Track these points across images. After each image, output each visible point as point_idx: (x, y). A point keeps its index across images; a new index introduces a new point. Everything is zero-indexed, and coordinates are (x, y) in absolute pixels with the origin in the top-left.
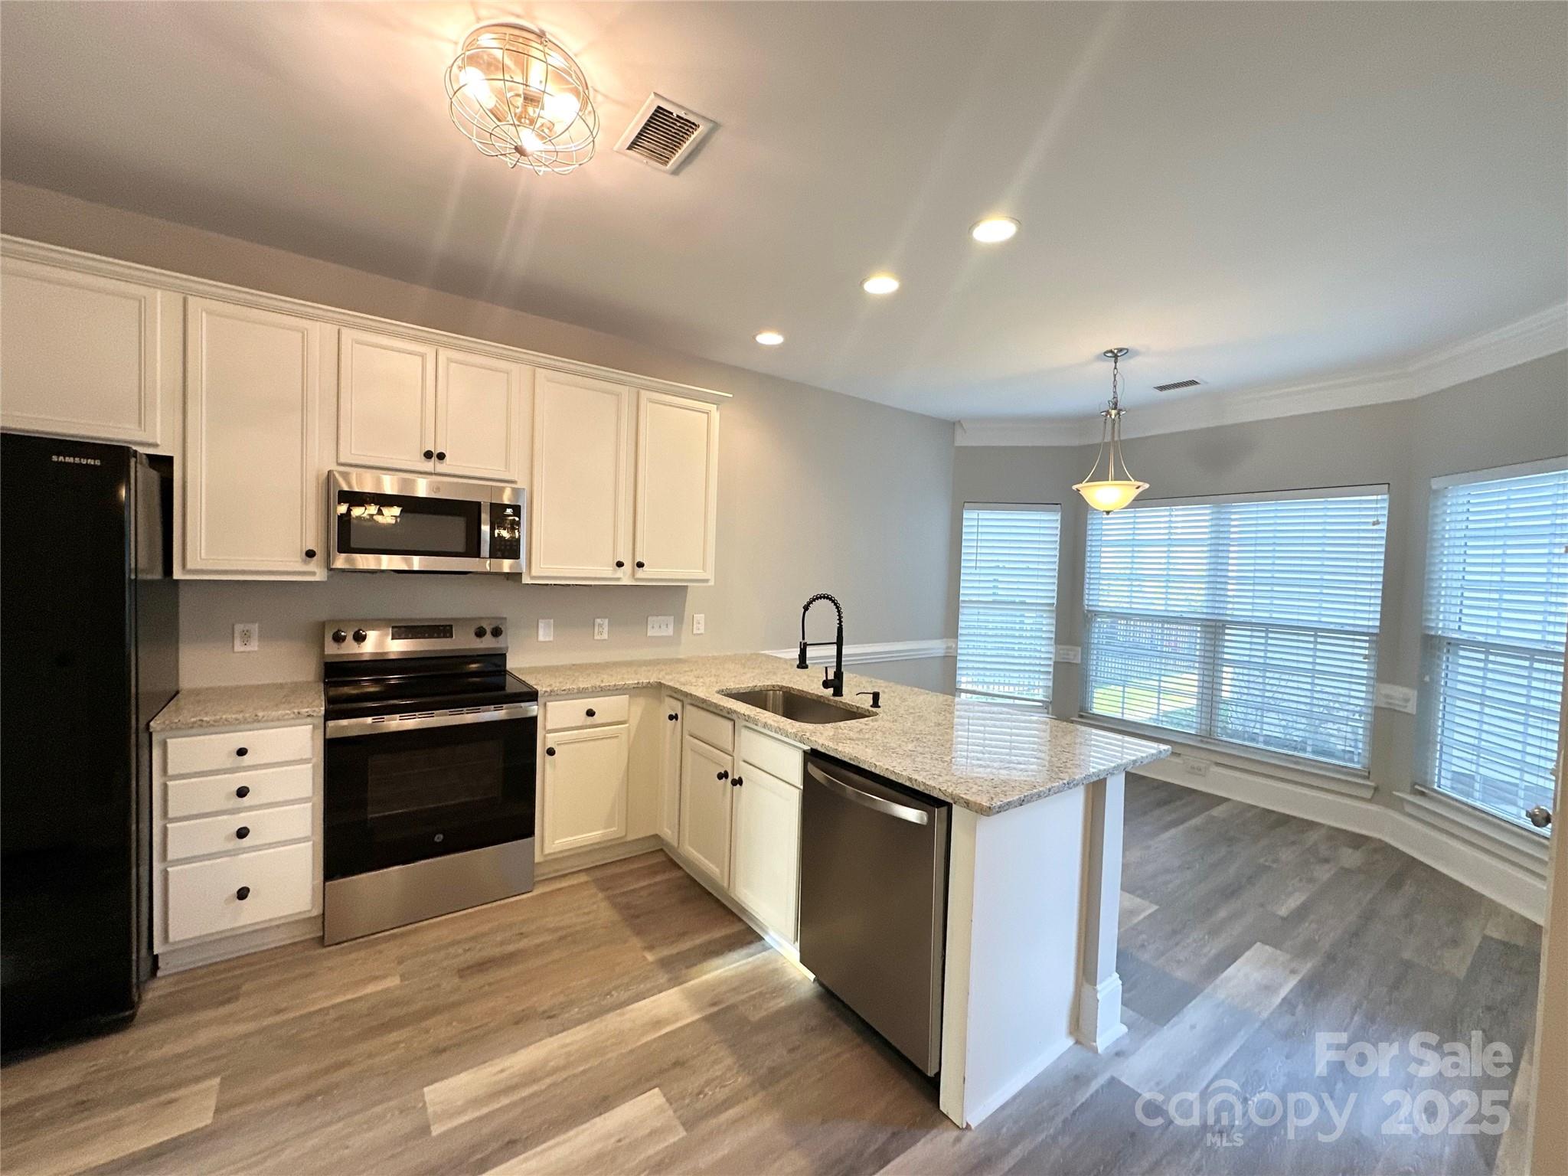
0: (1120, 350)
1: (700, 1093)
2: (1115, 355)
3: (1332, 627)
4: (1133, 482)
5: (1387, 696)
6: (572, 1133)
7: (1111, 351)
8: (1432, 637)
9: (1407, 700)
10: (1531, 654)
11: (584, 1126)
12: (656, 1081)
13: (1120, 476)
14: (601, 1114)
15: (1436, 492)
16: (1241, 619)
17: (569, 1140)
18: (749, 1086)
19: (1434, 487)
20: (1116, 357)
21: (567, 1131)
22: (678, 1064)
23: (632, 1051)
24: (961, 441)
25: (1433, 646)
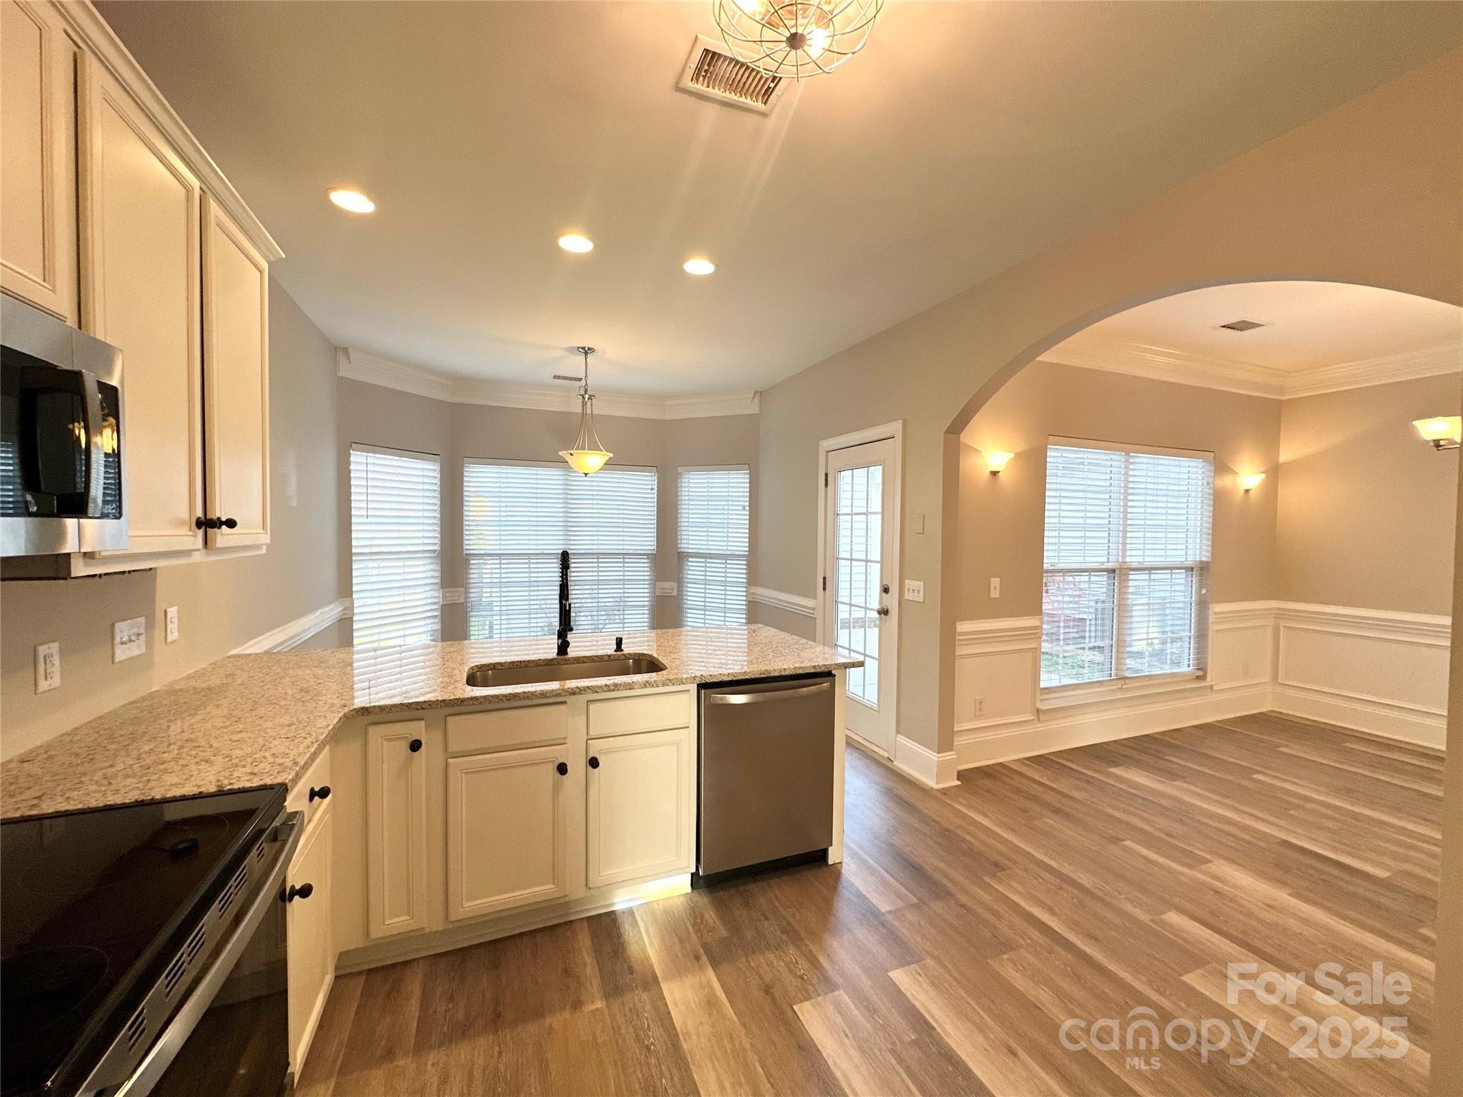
0: (589, 349)
1: (803, 979)
2: (587, 351)
3: (631, 552)
4: (605, 452)
5: (662, 589)
6: (838, 1074)
7: (583, 348)
8: (683, 552)
9: (672, 589)
10: (725, 557)
11: (830, 1063)
12: (786, 1007)
13: (594, 447)
14: (818, 1050)
15: (680, 474)
16: (582, 552)
17: (845, 1075)
18: (798, 947)
19: (680, 471)
20: (586, 353)
21: (835, 1078)
22: (767, 990)
23: (744, 1025)
24: (345, 371)
25: (682, 557)
